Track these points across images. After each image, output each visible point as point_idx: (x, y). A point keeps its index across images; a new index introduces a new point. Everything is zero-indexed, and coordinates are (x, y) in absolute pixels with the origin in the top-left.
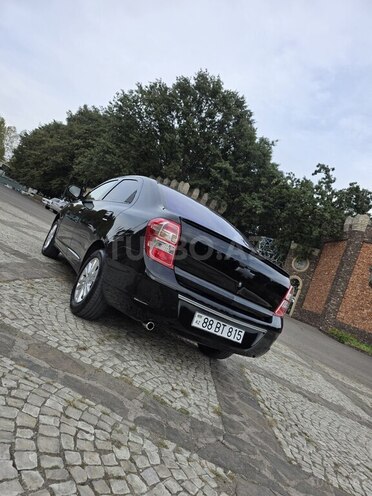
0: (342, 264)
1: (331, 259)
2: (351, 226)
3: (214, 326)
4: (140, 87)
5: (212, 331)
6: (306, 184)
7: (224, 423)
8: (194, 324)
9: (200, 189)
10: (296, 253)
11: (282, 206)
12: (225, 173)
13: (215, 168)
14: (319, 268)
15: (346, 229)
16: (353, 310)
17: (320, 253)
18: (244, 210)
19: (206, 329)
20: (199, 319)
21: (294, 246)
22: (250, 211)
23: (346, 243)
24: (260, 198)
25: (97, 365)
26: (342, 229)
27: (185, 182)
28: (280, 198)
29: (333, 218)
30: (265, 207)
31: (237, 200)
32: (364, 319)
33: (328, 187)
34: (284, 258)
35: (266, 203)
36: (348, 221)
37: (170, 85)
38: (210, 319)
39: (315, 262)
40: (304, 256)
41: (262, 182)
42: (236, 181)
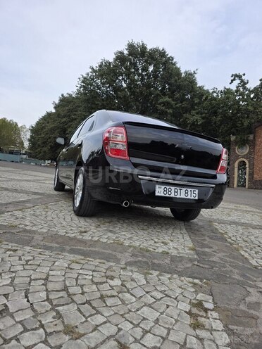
3: (173, 191)
4: (93, 69)
5: (172, 195)
6: (227, 92)
7: (197, 254)
8: (157, 194)
10: (236, 143)
11: (215, 113)
12: (167, 104)
13: (160, 104)
14: (257, 148)
17: (254, 137)
18: (189, 126)
19: (167, 195)
20: (160, 190)
21: (233, 138)
22: (193, 124)
24: (197, 113)
25: (96, 239)
28: (212, 108)
29: (255, 108)
30: (203, 118)
31: (181, 120)
33: (245, 88)
35: (203, 115)
37: (111, 60)
38: (168, 187)
39: (252, 144)
40: (243, 143)
41: (196, 102)
42: (177, 107)
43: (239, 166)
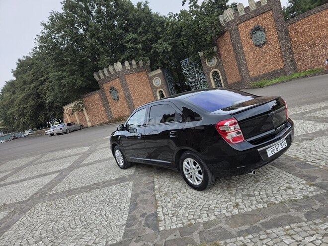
0: (234, 46)
1: (226, 47)
2: (224, 21)
3: (275, 149)
4: (44, 25)
5: (276, 152)
6: (183, 13)
8: (269, 156)
9: (128, 60)
10: (205, 57)
11: (179, 36)
12: (135, 41)
14: (223, 57)
15: (223, 24)
16: (256, 65)
17: (218, 48)
18: (161, 54)
20: (269, 152)
21: (201, 54)
22: (164, 52)
23: (228, 33)
24: (164, 41)
25: (254, 208)
26: (221, 25)
27: (116, 62)
28: (175, 33)
29: (212, 23)
30: (170, 44)
31: (152, 51)
32: (264, 66)
33: (197, 7)
34: (201, 65)
35: (170, 41)
36: (221, 18)
37: (61, 11)
39: (218, 54)
40: (210, 56)
41: (159, 30)
42: (144, 41)
43: (213, 76)
